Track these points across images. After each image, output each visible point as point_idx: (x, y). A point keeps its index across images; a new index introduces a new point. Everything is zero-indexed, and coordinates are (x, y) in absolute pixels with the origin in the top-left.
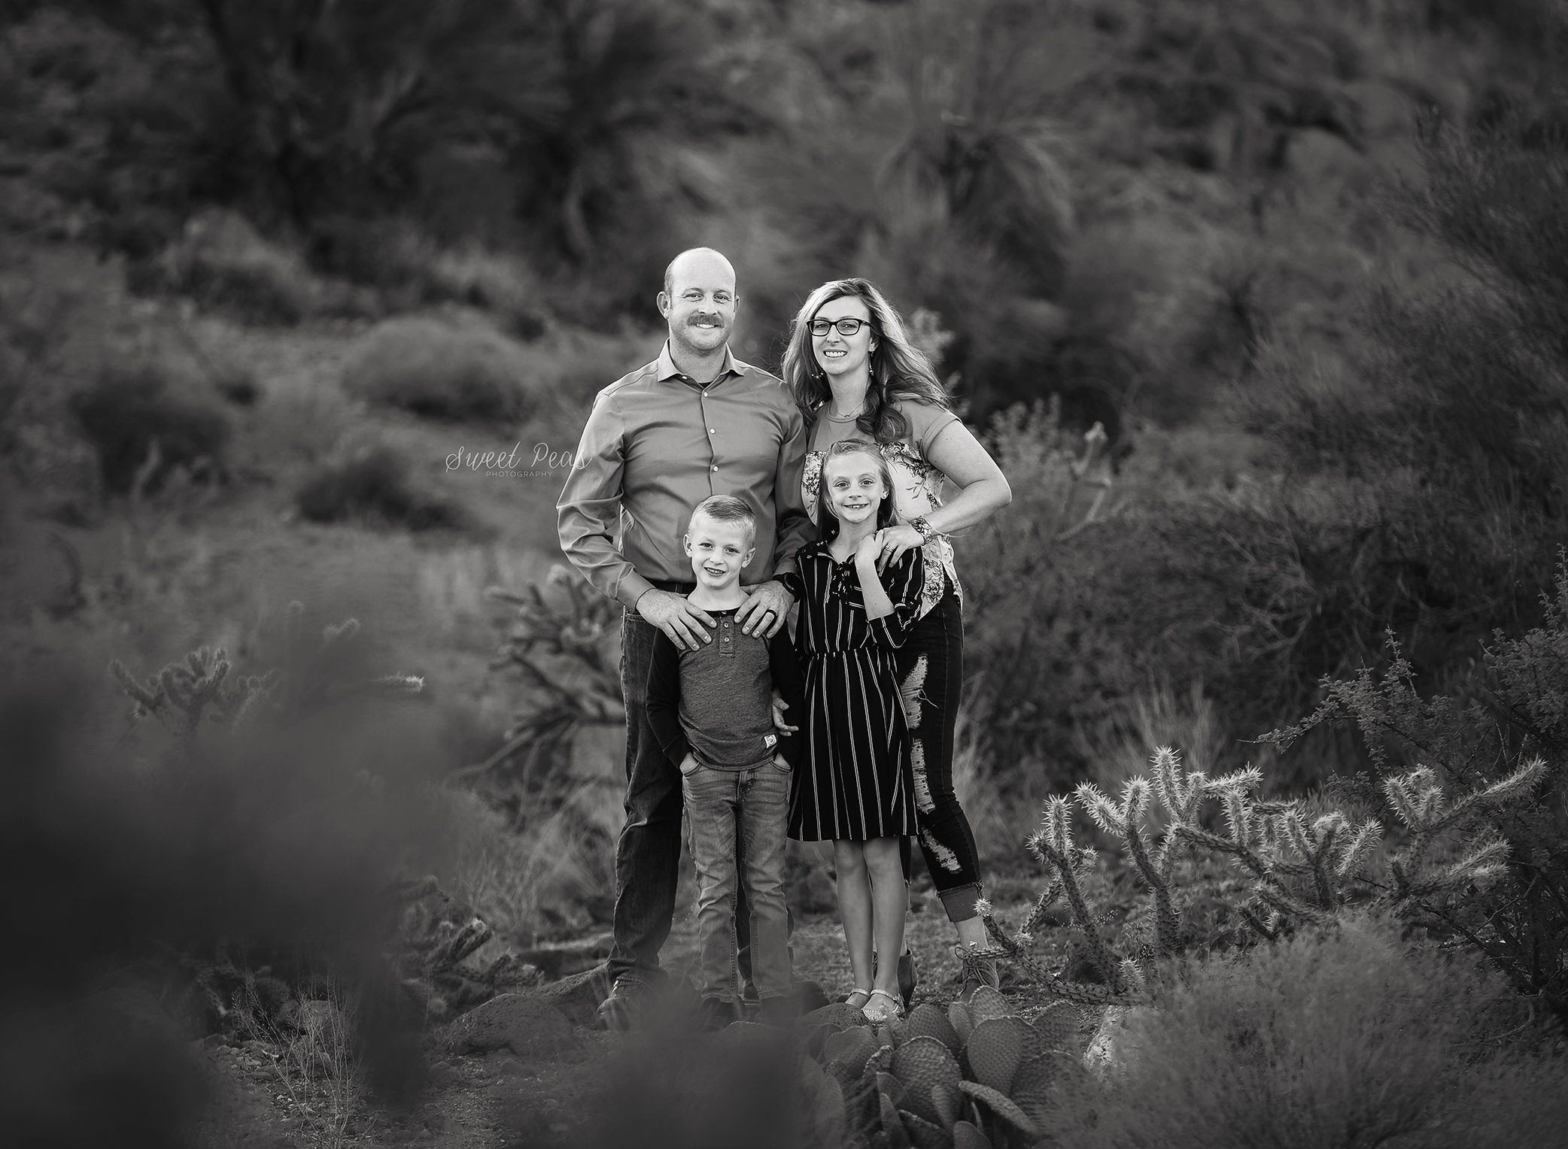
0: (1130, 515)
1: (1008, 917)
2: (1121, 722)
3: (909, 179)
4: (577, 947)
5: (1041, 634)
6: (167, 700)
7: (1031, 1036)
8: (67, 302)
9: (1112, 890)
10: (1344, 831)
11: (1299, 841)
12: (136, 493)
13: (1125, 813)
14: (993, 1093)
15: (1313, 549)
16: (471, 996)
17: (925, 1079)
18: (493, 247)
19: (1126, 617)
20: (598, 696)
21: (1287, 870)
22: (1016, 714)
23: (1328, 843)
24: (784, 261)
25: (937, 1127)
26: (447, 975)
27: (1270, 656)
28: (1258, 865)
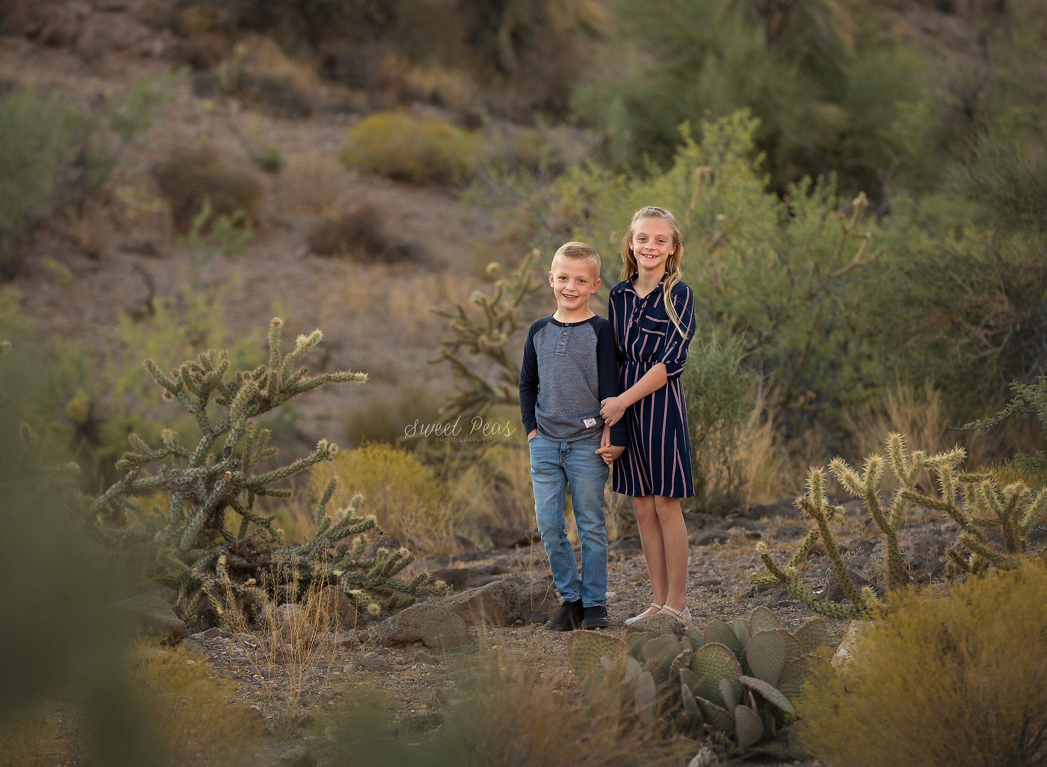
0: (884, 259)
1: (788, 549)
2: (877, 406)
3: (738, 17)
4: (480, 566)
5: (821, 342)
6: (185, 387)
7: (793, 643)
8: (149, 100)
9: (864, 529)
10: (1026, 494)
11: (992, 502)
12: (194, 234)
13: (866, 481)
14: (765, 685)
15: (1014, 284)
16: (399, 602)
17: (716, 674)
18: (448, 64)
19: (880, 331)
20: (505, 384)
21: (983, 523)
22: (802, 399)
23: (1013, 504)
24: (650, 75)
25: (723, 709)
26: (380, 588)
27: (983, 360)
28: (962, 519)
